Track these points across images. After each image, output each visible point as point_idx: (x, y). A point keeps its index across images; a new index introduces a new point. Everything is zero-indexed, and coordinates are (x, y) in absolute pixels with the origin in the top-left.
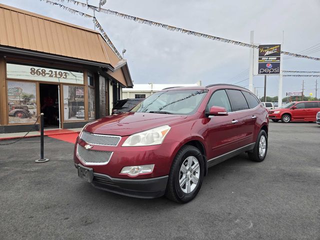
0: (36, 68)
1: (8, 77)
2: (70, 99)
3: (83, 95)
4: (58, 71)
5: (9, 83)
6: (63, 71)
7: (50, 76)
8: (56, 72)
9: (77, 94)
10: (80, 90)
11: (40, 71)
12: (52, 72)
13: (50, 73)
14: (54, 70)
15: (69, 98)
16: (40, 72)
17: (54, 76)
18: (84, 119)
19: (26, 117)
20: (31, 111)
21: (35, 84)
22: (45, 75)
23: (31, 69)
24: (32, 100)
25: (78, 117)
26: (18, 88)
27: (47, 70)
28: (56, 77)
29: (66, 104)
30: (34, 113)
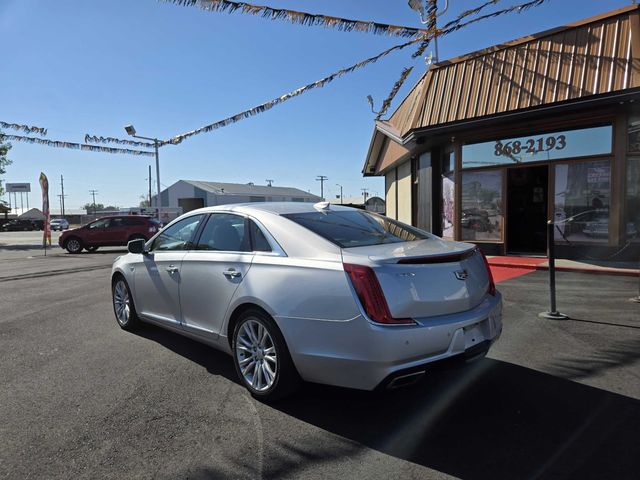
0: (504, 142)
1: (464, 166)
2: (570, 194)
3: (606, 179)
4: (545, 137)
5: (465, 176)
6: (556, 135)
7: (529, 151)
8: (541, 141)
9: (589, 181)
10: (600, 171)
11: (510, 145)
12: (532, 142)
13: (529, 144)
14: (535, 138)
15: (568, 191)
16: (510, 148)
17: (537, 148)
18: (606, 241)
19: (485, 231)
20: (492, 220)
21: (499, 172)
22: (519, 152)
23: (496, 146)
24: (495, 201)
25: (588, 235)
26: (474, 183)
27: (524, 141)
28: (541, 149)
29: (560, 206)
30: (497, 223)
